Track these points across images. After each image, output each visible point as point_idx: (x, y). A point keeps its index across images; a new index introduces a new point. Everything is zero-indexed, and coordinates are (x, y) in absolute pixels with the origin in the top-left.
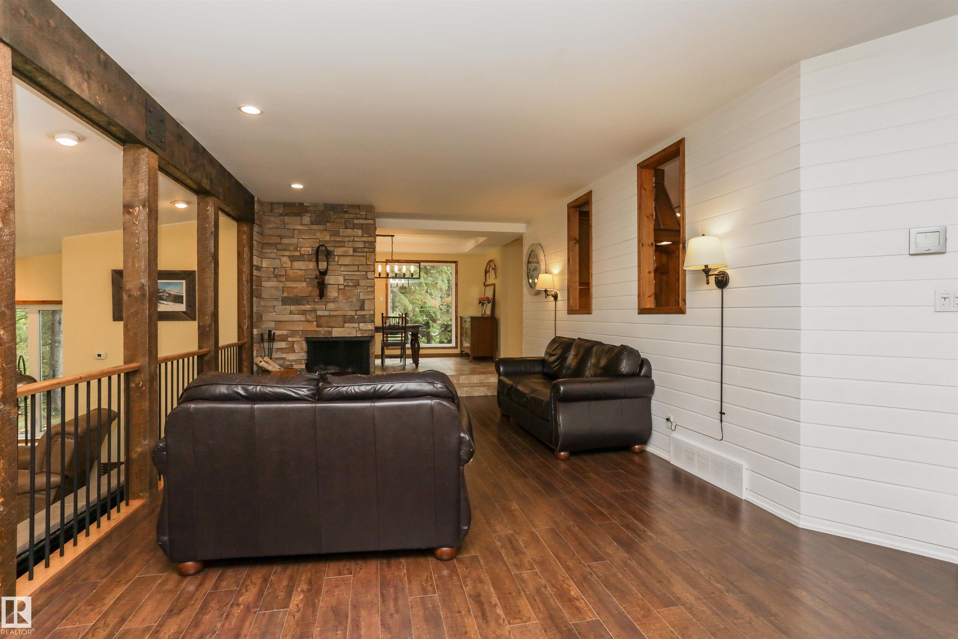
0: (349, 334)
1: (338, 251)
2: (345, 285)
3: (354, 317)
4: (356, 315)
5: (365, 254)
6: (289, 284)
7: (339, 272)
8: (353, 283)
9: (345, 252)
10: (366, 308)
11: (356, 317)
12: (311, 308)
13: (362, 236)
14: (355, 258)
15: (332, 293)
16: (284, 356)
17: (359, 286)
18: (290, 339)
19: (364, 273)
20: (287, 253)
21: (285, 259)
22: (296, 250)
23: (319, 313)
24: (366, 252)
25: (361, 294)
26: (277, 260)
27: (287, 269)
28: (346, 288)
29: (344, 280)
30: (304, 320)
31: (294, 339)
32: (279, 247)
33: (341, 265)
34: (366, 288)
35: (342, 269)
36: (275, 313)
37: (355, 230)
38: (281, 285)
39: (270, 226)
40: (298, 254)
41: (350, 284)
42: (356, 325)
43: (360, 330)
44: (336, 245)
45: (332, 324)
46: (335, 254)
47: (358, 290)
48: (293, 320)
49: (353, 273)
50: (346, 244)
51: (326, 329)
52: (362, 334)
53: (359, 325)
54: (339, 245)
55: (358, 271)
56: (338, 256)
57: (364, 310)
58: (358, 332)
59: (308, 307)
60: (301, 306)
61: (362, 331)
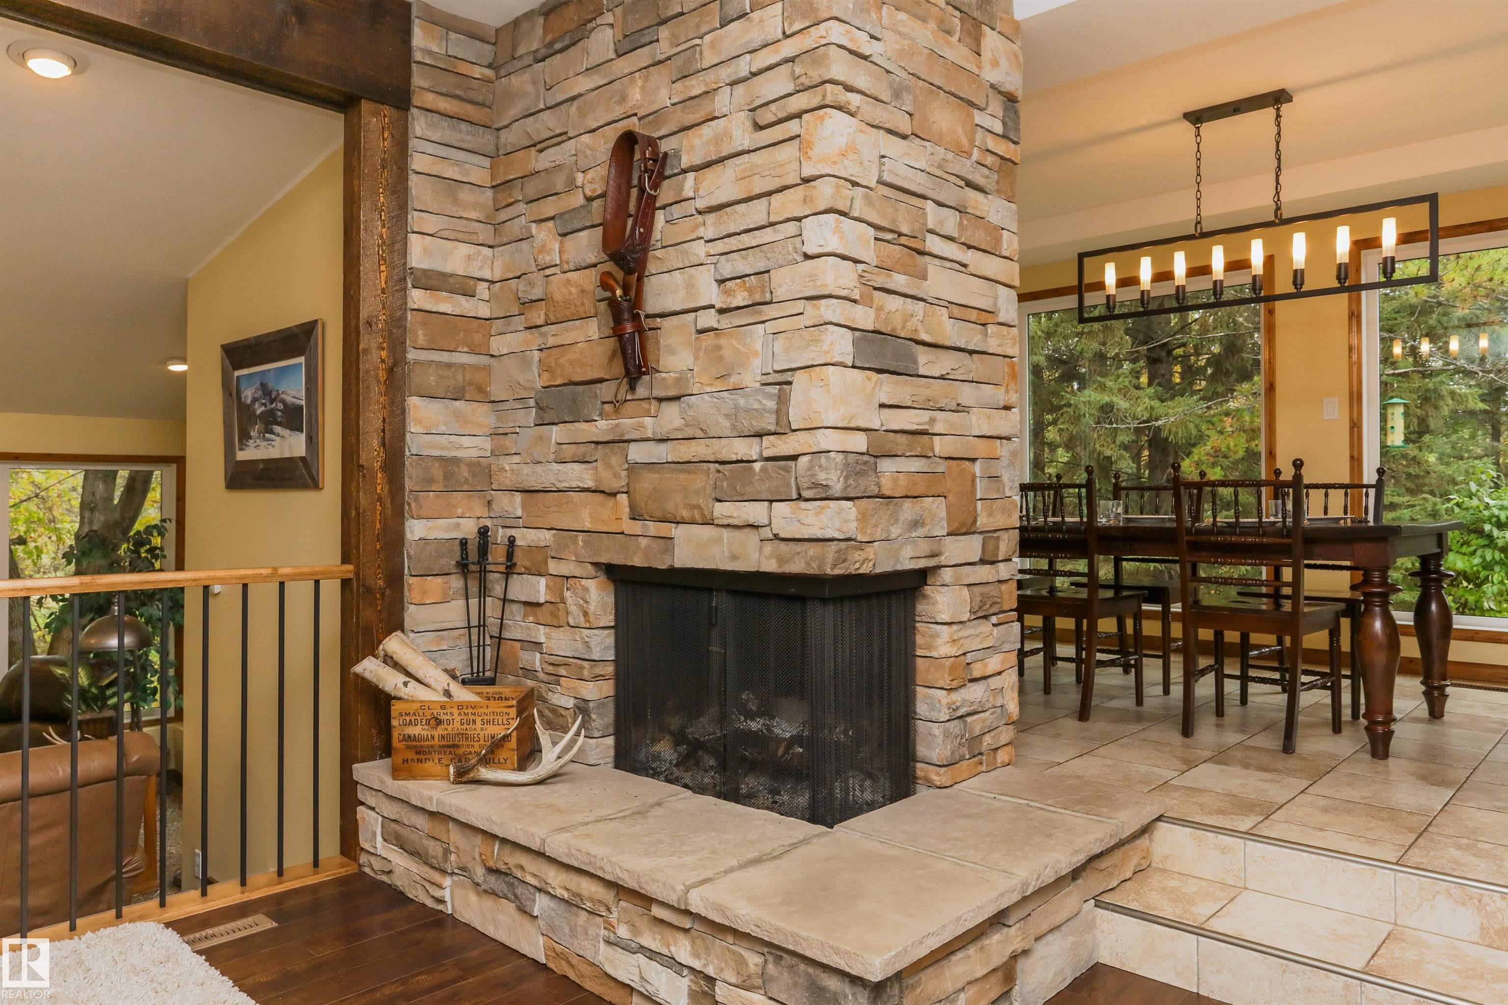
0: (734, 558)
1: (692, 148)
2: (717, 306)
3: (751, 469)
4: (760, 458)
5: (793, 127)
6: (554, 335)
7: (699, 250)
8: (751, 291)
9: (718, 140)
10: (796, 417)
11: (758, 465)
12: (611, 430)
13: (785, 35)
15: (673, 352)
16: (541, 634)
17: (770, 303)
18: (553, 567)
19: (791, 228)
20: (549, 208)
21: (544, 234)
22: (572, 187)
23: (637, 453)
25: (779, 347)
26: (524, 245)
27: (548, 272)
28: (726, 322)
30: (590, 484)
32: (532, 188)
33: (704, 212)
34: (799, 306)
35: (710, 234)
36: (517, 459)
38: (534, 340)
39: (514, 111)
40: (579, 200)
41: (740, 300)
42: (758, 511)
44: (690, 118)
45: (676, 505)
46: (685, 161)
48: (561, 486)
49: (747, 240)
50: (722, 101)
51: (653, 528)
52: (781, 560)
53: (770, 509)
54: (698, 116)
56: (697, 168)
57: (789, 430)
58: (768, 548)
59: (601, 428)
60: (584, 426)
61: (783, 546)
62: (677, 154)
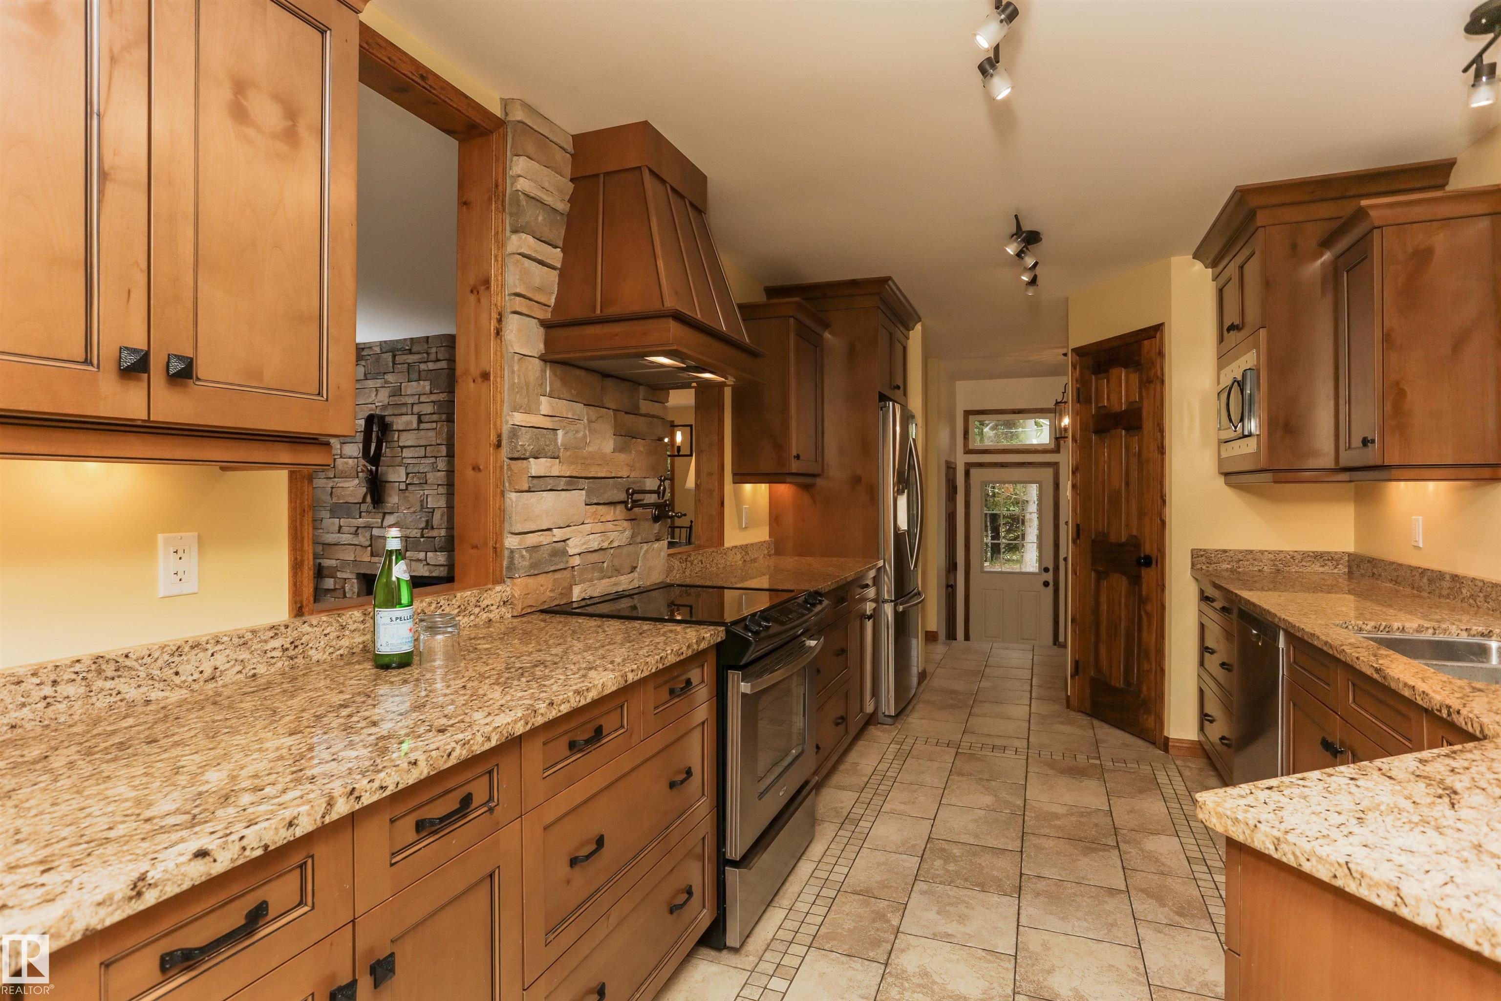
1: (398, 423)
2: (407, 482)
4: (422, 537)
5: (434, 425)
6: (339, 483)
7: (400, 460)
8: (419, 479)
9: (408, 423)
10: (435, 524)
11: (422, 540)
12: (363, 523)
13: (431, 393)
14: (422, 433)
15: (391, 496)
17: (426, 483)
18: (339, 575)
19: (433, 460)
23: (375, 532)
24: (436, 422)
25: (429, 499)
28: (409, 488)
29: (407, 474)
30: (356, 543)
31: (344, 576)
33: (402, 448)
34: (436, 487)
35: (404, 455)
37: (422, 383)
38: (330, 484)
41: (416, 481)
42: (422, 555)
43: (428, 564)
44: (396, 412)
46: (395, 428)
47: (426, 492)
48: (343, 543)
49: (419, 461)
50: (409, 409)
52: (430, 572)
53: (426, 554)
54: (400, 412)
55: (425, 457)
56: (399, 431)
57: (432, 528)
58: (426, 568)
59: (361, 521)
60: (353, 520)
61: (431, 567)
62: (391, 424)
